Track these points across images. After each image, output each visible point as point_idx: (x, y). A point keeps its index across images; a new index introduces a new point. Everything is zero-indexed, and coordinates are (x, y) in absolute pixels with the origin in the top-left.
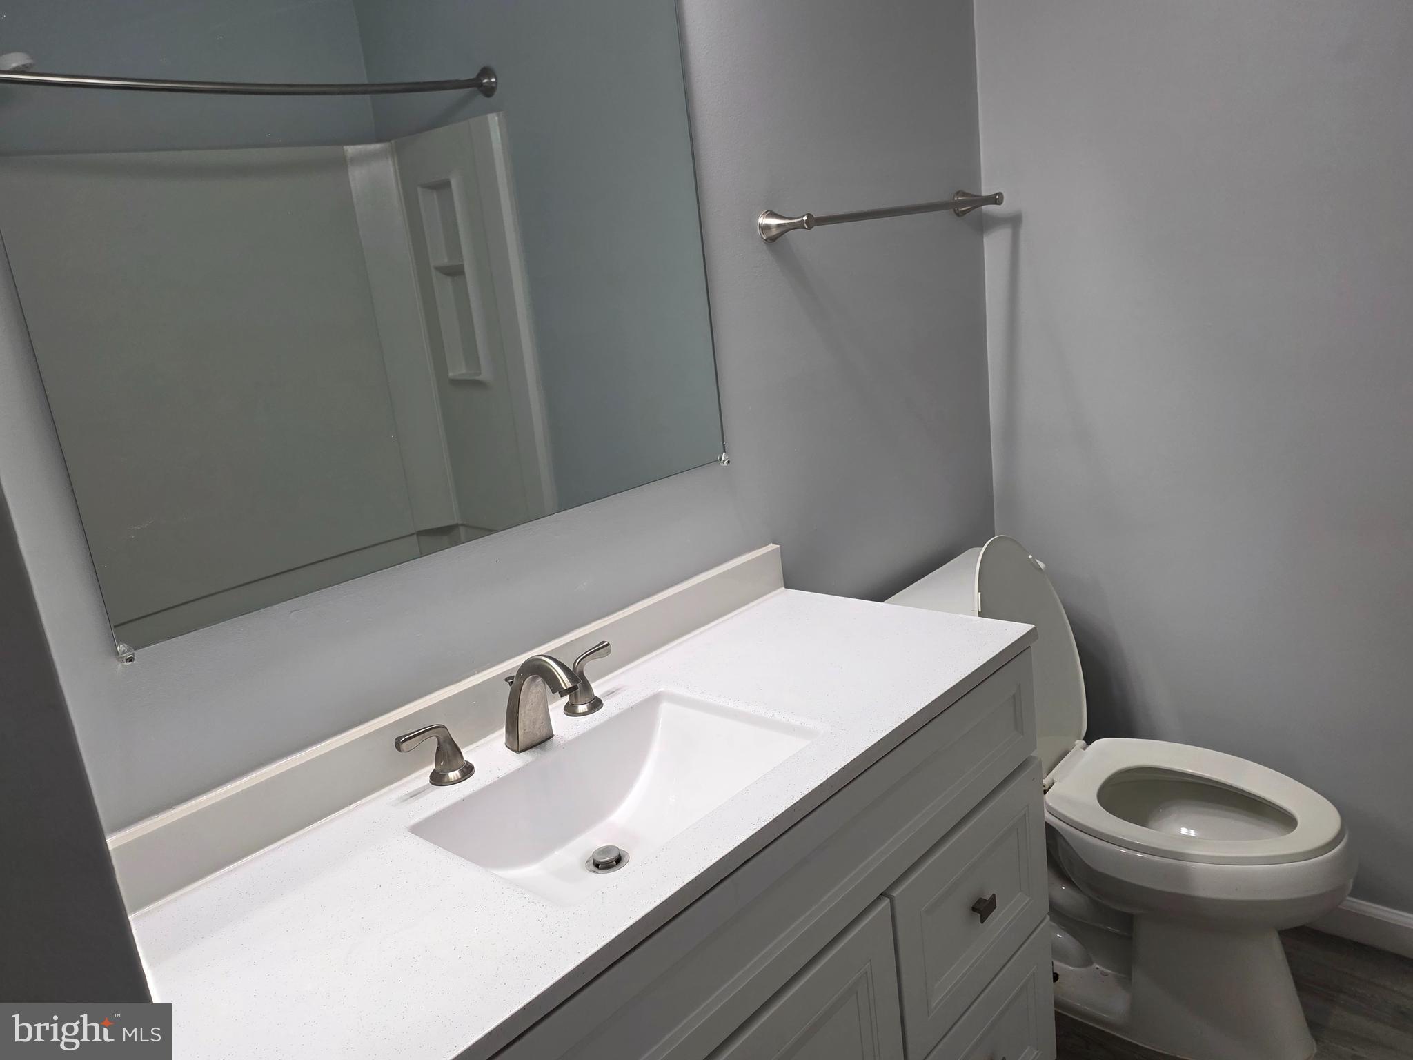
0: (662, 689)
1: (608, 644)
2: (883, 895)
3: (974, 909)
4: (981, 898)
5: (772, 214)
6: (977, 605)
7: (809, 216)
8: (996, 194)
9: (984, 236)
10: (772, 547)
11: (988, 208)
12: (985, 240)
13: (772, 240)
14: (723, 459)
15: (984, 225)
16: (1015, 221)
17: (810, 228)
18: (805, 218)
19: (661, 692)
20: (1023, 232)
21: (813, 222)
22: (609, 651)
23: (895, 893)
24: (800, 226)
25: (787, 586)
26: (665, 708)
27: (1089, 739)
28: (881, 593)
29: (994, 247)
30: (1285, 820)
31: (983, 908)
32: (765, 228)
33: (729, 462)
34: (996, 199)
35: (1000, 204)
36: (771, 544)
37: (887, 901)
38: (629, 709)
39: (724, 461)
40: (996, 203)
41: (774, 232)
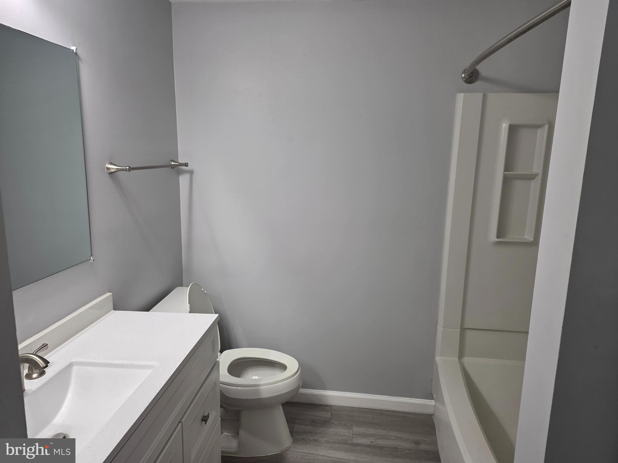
0: (74, 360)
1: (47, 344)
2: (180, 422)
3: (202, 420)
4: (204, 416)
5: (112, 164)
6: (188, 309)
7: (129, 167)
8: (186, 163)
9: (180, 176)
10: (109, 294)
11: (184, 168)
12: (180, 178)
13: (111, 173)
14: (91, 259)
15: (180, 173)
16: (191, 172)
17: (129, 171)
18: (128, 168)
19: (74, 361)
20: (194, 176)
21: (131, 169)
22: (47, 348)
23: (183, 421)
24: (126, 170)
25: (114, 310)
26: (75, 368)
27: (221, 352)
28: (147, 308)
29: (184, 180)
30: (283, 367)
31: (205, 419)
32: (108, 169)
33: (94, 260)
34: (186, 165)
35: (187, 166)
36: (108, 293)
37: (181, 424)
38: (59, 372)
39: (92, 260)
40: (186, 166)
41: (113, 171)
